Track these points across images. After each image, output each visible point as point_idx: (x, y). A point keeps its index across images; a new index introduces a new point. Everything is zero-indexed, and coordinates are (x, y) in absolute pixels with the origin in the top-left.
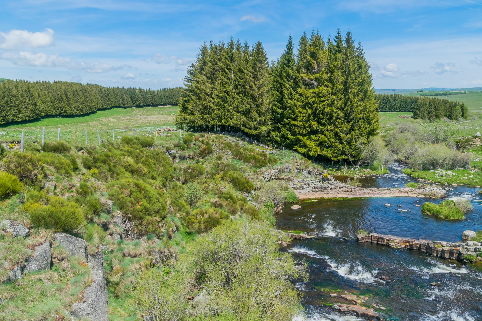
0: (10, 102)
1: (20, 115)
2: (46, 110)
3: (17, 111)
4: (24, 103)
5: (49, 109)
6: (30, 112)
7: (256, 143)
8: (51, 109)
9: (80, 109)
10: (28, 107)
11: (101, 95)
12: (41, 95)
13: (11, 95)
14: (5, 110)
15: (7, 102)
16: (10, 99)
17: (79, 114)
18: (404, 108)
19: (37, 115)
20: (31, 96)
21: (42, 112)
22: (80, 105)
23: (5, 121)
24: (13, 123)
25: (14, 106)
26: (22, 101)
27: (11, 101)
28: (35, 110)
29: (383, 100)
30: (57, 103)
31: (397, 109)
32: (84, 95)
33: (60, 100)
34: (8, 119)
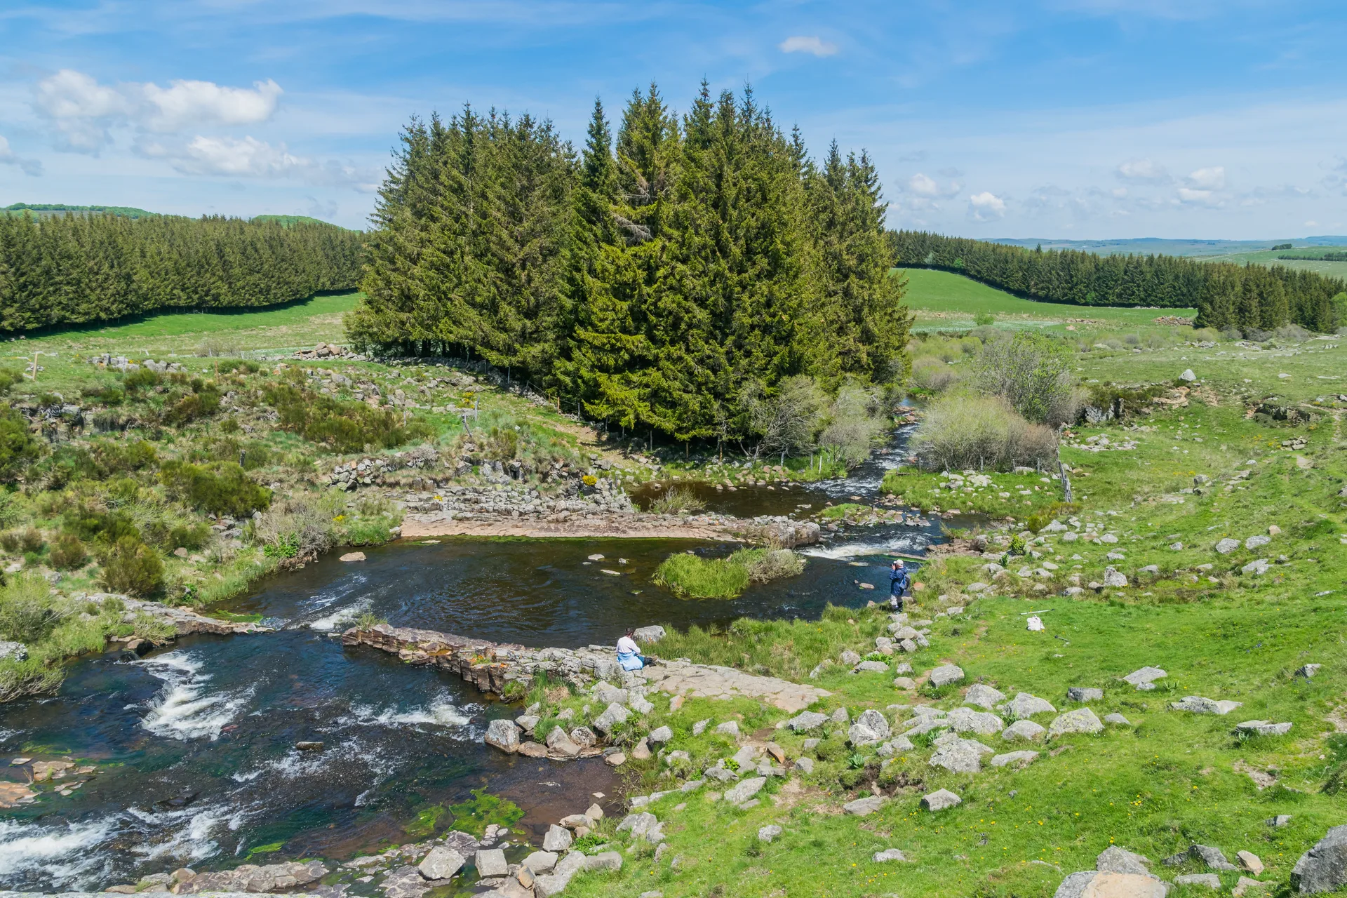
0: (55, 271)
1: (83, 307)
2: (159, 294)
3: (76, 295)
4: (97, 273)
5: (168, 290)
6: (112, 299)
7: (517, 388)
8: (175, 292)
9: (260, 292)
10: (106, 285)
11: (331, 253)
12: (148, 254)
13: (60, 254)
14: (41, 293)
15: (47, 272)
16: (57, 263)
17: (256, 304)
18: (1183, 295)
19: (133, 306)
20: (118, 257)
21: (146, 300)
22: (260, 279)
23: (38, 322)
24: (61, 327)
25: (68, 283)
26: (91, 270)
27: (60, 270)
28: (126, 294)
29: (1126, 272)
30: (192, 276)
31: (1162, 299)
32: (273, 253)
33: (202, 266)
34: (49, 315)
